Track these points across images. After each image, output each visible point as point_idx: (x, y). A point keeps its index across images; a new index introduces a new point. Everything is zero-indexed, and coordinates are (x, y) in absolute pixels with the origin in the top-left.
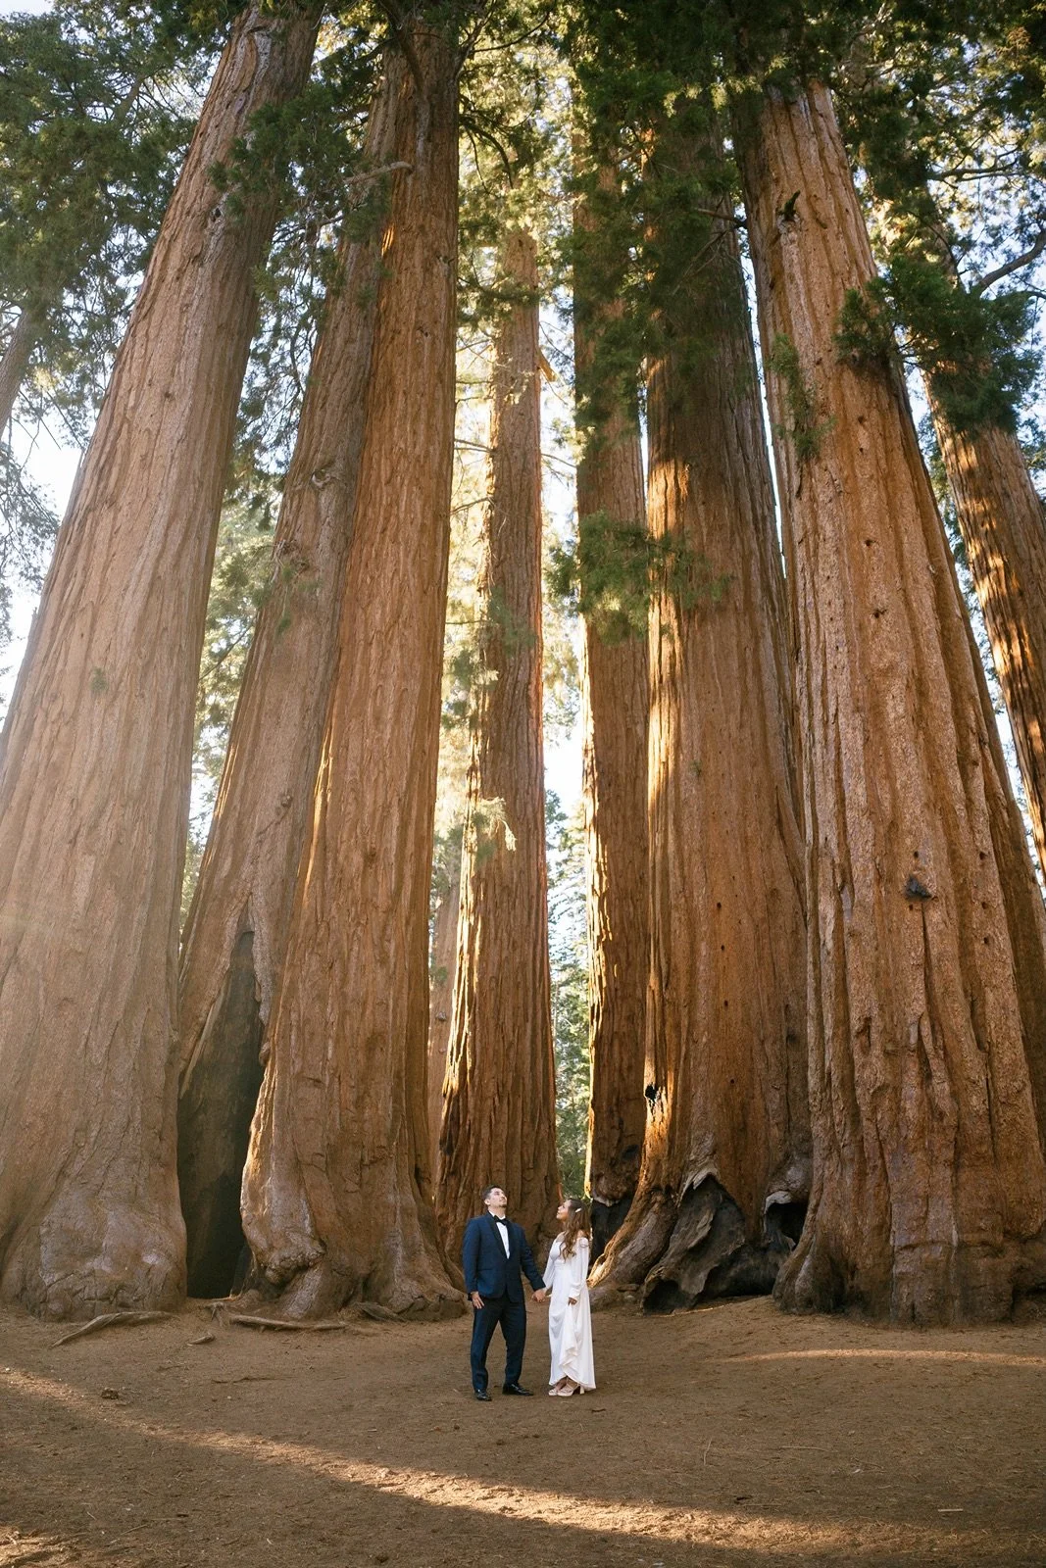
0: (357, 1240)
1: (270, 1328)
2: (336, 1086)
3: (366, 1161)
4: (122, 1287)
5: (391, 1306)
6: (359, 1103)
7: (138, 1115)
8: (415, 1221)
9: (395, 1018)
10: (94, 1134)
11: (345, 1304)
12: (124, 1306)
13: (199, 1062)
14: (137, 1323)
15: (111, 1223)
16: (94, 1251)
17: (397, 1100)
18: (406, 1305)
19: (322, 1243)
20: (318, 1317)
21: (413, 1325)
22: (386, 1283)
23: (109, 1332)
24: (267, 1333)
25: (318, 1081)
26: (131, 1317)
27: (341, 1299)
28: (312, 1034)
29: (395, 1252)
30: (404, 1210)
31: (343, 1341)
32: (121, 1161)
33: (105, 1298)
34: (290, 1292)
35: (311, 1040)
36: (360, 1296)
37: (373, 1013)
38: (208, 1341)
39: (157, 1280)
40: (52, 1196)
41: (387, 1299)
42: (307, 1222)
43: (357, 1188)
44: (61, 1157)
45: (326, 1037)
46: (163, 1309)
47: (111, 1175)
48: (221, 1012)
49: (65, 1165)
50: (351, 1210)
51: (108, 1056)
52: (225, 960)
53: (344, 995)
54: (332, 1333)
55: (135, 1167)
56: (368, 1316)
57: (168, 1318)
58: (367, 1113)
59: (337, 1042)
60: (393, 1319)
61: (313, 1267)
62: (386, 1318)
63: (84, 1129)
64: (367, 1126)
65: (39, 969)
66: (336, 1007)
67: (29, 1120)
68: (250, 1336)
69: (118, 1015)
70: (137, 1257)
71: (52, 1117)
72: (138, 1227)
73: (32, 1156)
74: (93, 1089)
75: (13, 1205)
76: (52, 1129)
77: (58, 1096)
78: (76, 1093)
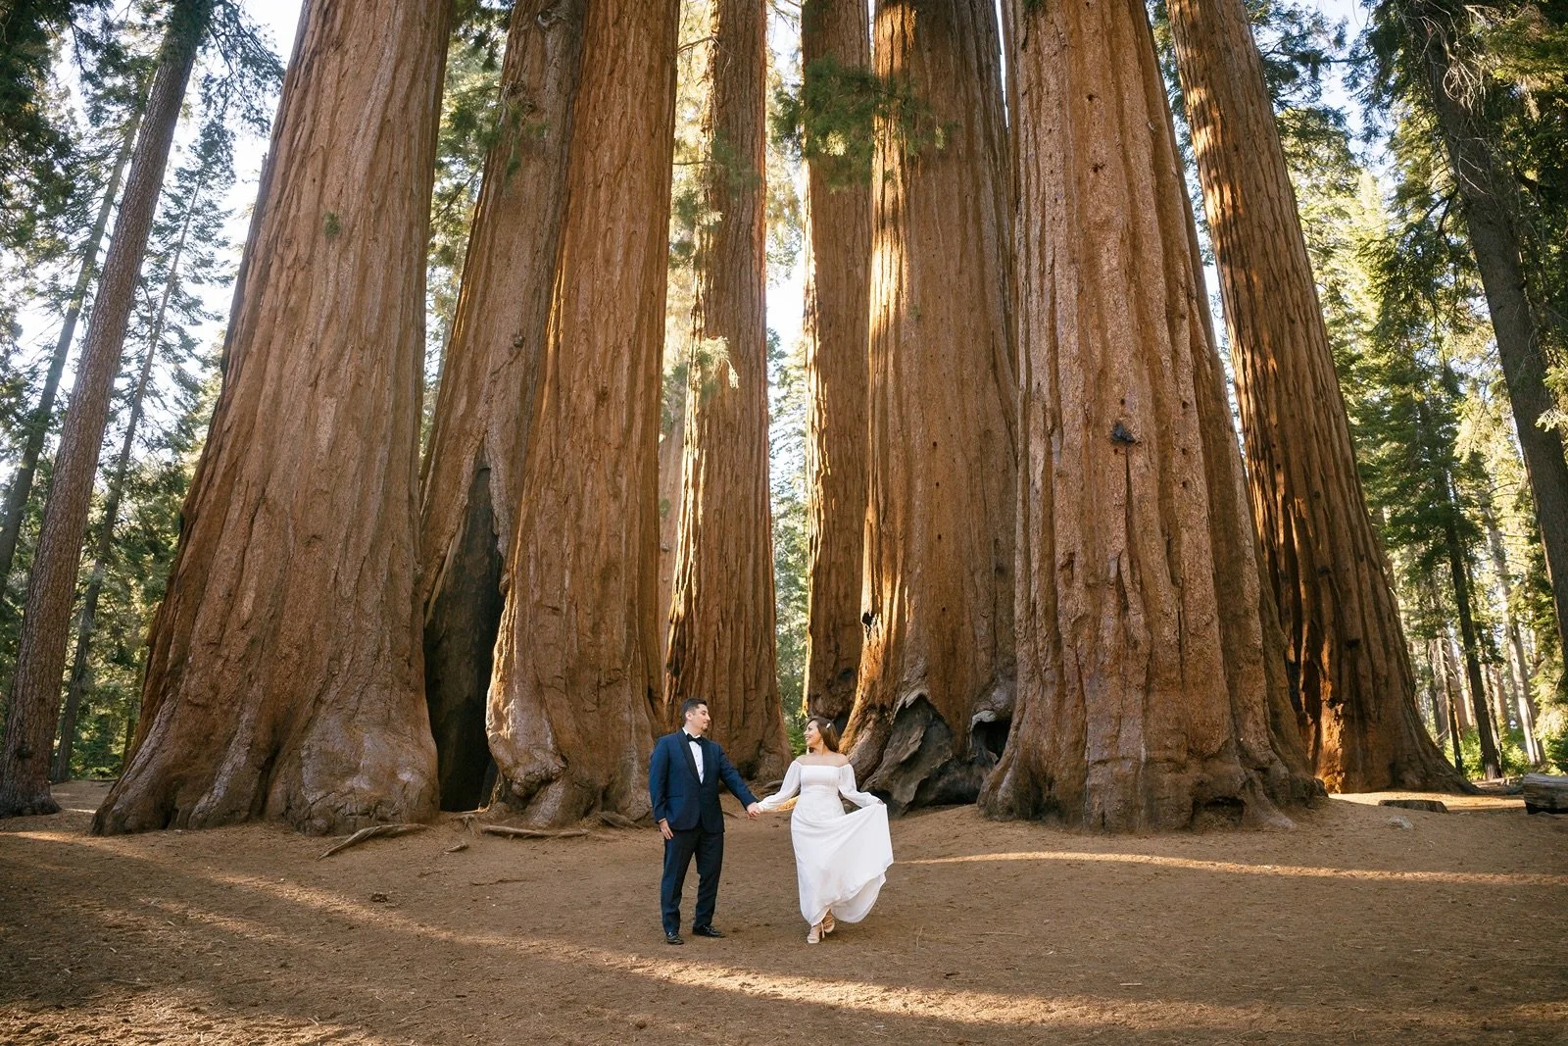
0: (596, 755)
1: (518, 836)
2: (574, 613)
3: (603, 683)
4: (380, 802)
5: (628, 815)
6: (595, 629)
7: (388, 644)
8: (649, 737)
9: (627, 549)
10: (347, 662)
11: (587, 813)
12: (384, 819)
13: (441, 594)
14: (395, 835)
15: (367, 744)
16: (353, 771)
17: (630, 626)
18: (642, 813)
19: (564, 759)
20: (562, 825)
21: (648, 832)
22: (623, 794)
23: (370, 844)
24: (516, 841)
25: (556, 609)
26: (390, 829)
27: (582, 809)
28: (550, 565)
29: (631, 766)
30: (639, 728)
31: (586, 847)
32: (374, 687)
33: (366, 813)
34: (535, 803)
35: (549, 570)
36: (600, 806)
37: (607, 544)
38: (462, 849)
39: (413, 795)
40: (311, 720)
41: (624, 809)
42: (549, 740)
43: (595, 707)
44: (317, 683)
45: (563, 567)
46: (419, 821)
47: (365, 700)
48: (461, 546)
49: (321, 693)
50: (590, 728)
51: (356, 590)
52: (463, 498)
53: (579, 528)
54: (576, 840)
55: (386, 692)
56: (607, 824)
57: (424, 830)
58: (603, 638)
59: (573, 572)
60: (631, 827)
61: (556, 780)
62: (625, 825)
63: (337, 658)
64: (603, 650)
65: (287, 509)
66: (572, 538)
67: (286, 651)
68: (500, 844)
69: (365, 551)
70: (393, 775)
71: (307, 648)
72: (392, 748)
73: (289, 685)
74: (344, 620)
75: (274, 731)
76: (307, 659)
77: (311, 628)
78: (328, 625)
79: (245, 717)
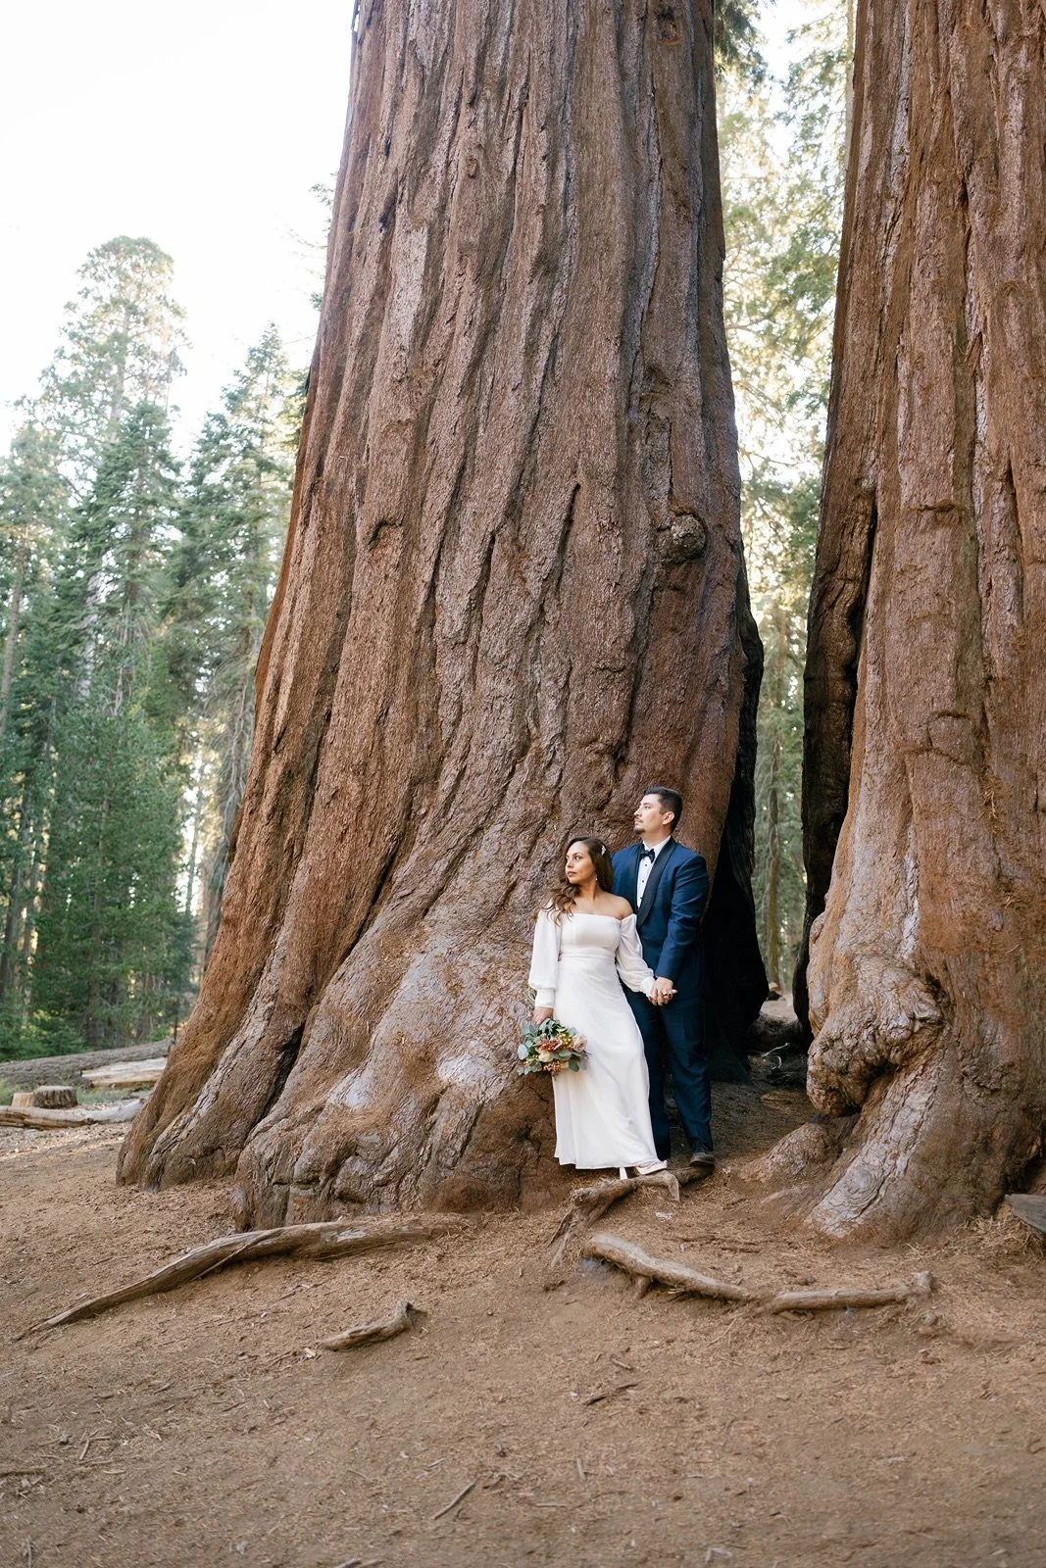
1: (656, 1284)
4: (349, 1150)
10: (448, 783)
15: (409, 982)
16: (356, 1054)
61: (908, 1066)
63: (426, 777)
67: (337, 784)
70: (423, 1063)
71: (372, 767)
72: (455, 990)
73: (343, 856)
74: (449, 689)
75: (315, 960)
76: (371, 792)
77: (380, 720)
78: (414, 708)
79: (283, 935)
